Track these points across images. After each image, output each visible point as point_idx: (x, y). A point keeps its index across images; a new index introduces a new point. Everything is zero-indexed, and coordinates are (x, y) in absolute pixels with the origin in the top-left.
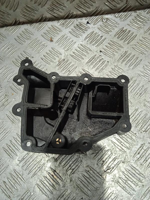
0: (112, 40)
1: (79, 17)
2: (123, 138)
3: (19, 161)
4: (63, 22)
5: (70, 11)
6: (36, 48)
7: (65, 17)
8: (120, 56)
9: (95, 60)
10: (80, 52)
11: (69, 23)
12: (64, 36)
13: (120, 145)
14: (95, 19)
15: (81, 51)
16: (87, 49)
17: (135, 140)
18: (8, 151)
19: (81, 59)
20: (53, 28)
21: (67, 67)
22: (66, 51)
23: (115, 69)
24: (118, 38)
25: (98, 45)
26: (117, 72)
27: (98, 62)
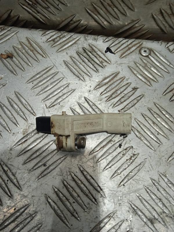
0: (157, 102)
1: (90, 34)
4: (55, 37)
5: (74, 15)
7: (61, 26)
11: (68, 41)
12: (50, 70)
14: (125, 45)
20: (29, 45)
21: (42, 153)
22: (48, 107)
23: (159, 184)
24: (172, 101)
25: (124, 108)
26: (165, 195)
27: (120, 155)
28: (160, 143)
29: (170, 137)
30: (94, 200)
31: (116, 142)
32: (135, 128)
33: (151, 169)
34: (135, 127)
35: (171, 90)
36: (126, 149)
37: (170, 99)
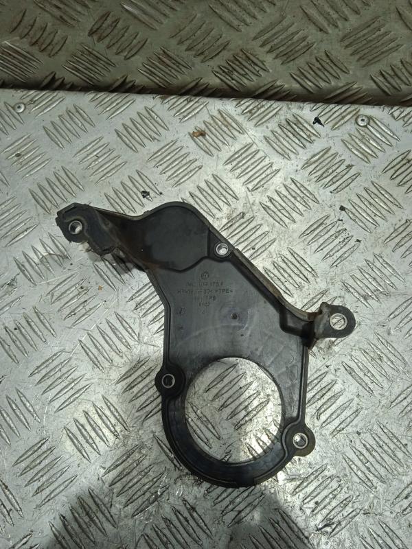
0: (377, 181)
1: (294, 100)
2: (374, 453)
3: (104, 468)
4: (251, 107)
5: (275, 81)
6: (170, 167)
7: (257, 93)
8: (392, 230)
9: (325, 231)
10: (287, 201)
11: (268, 111)
12: (249, 148)
13: (364, 469)
14: (337, 114)
15: (289, 197)
16: (308, 195)
17: (402, 461)
18: (77, 439)
19: (287, 221)
20: (222, 119)
22: (250, 190)
23: (374, 265)
24: (393, 179)
25: (337, 188)
26: (379, 274)
27: (332, 237)
28: (376, 224)
29: (388, 218)
30: (305, 279)
33: (366, 250)
35: (393, 166)
36: (339, 232)
37: (391, 177)
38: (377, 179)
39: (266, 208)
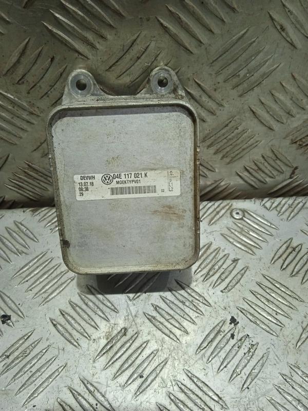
0: (267, 273)
6: (38, 282)
8: (300, 330)
9: (225, 340)
10: (174, 307)
14: (211, 210)
15: (177, 302)
16: (198, 298)
19: (178, 332)
21: (135, 360)
22: (131, 299)
23: (292, 380)
24: (284, 269)
25: (227, 286)
27: (234, 348)
28: (281, 325)
29: (292, 315)
31: (226, 332)
32: (246, 311)
33: (278, 360)
34: (245, 309)
35: (279, 256)
36: (241, 340)
37: (281, 267)
38: (267, 271)
39: (151, 319)
